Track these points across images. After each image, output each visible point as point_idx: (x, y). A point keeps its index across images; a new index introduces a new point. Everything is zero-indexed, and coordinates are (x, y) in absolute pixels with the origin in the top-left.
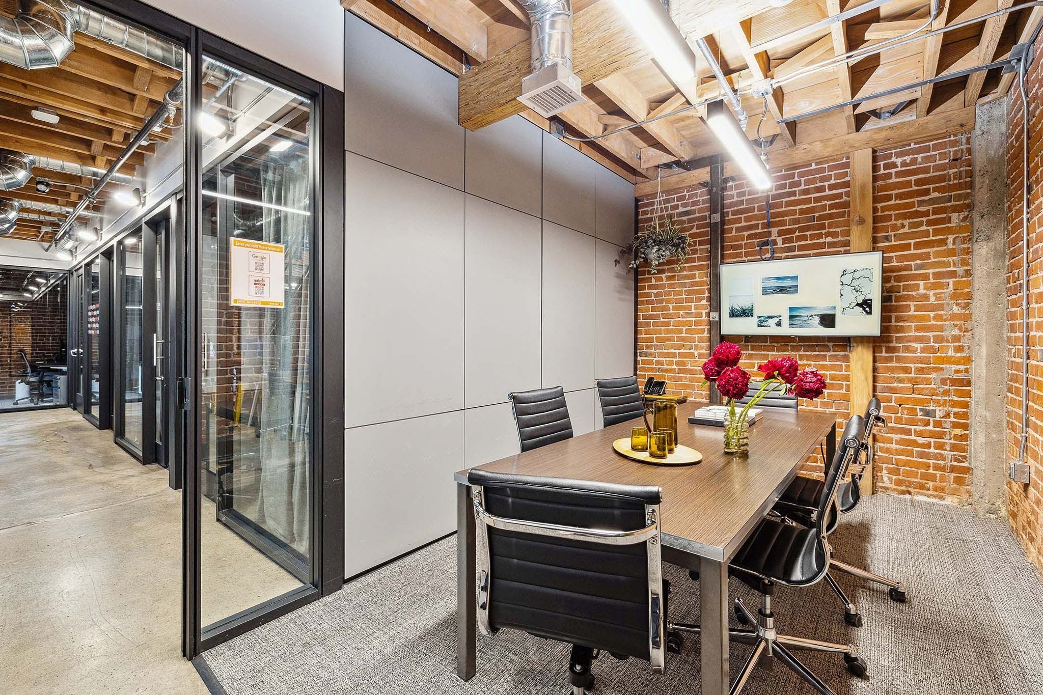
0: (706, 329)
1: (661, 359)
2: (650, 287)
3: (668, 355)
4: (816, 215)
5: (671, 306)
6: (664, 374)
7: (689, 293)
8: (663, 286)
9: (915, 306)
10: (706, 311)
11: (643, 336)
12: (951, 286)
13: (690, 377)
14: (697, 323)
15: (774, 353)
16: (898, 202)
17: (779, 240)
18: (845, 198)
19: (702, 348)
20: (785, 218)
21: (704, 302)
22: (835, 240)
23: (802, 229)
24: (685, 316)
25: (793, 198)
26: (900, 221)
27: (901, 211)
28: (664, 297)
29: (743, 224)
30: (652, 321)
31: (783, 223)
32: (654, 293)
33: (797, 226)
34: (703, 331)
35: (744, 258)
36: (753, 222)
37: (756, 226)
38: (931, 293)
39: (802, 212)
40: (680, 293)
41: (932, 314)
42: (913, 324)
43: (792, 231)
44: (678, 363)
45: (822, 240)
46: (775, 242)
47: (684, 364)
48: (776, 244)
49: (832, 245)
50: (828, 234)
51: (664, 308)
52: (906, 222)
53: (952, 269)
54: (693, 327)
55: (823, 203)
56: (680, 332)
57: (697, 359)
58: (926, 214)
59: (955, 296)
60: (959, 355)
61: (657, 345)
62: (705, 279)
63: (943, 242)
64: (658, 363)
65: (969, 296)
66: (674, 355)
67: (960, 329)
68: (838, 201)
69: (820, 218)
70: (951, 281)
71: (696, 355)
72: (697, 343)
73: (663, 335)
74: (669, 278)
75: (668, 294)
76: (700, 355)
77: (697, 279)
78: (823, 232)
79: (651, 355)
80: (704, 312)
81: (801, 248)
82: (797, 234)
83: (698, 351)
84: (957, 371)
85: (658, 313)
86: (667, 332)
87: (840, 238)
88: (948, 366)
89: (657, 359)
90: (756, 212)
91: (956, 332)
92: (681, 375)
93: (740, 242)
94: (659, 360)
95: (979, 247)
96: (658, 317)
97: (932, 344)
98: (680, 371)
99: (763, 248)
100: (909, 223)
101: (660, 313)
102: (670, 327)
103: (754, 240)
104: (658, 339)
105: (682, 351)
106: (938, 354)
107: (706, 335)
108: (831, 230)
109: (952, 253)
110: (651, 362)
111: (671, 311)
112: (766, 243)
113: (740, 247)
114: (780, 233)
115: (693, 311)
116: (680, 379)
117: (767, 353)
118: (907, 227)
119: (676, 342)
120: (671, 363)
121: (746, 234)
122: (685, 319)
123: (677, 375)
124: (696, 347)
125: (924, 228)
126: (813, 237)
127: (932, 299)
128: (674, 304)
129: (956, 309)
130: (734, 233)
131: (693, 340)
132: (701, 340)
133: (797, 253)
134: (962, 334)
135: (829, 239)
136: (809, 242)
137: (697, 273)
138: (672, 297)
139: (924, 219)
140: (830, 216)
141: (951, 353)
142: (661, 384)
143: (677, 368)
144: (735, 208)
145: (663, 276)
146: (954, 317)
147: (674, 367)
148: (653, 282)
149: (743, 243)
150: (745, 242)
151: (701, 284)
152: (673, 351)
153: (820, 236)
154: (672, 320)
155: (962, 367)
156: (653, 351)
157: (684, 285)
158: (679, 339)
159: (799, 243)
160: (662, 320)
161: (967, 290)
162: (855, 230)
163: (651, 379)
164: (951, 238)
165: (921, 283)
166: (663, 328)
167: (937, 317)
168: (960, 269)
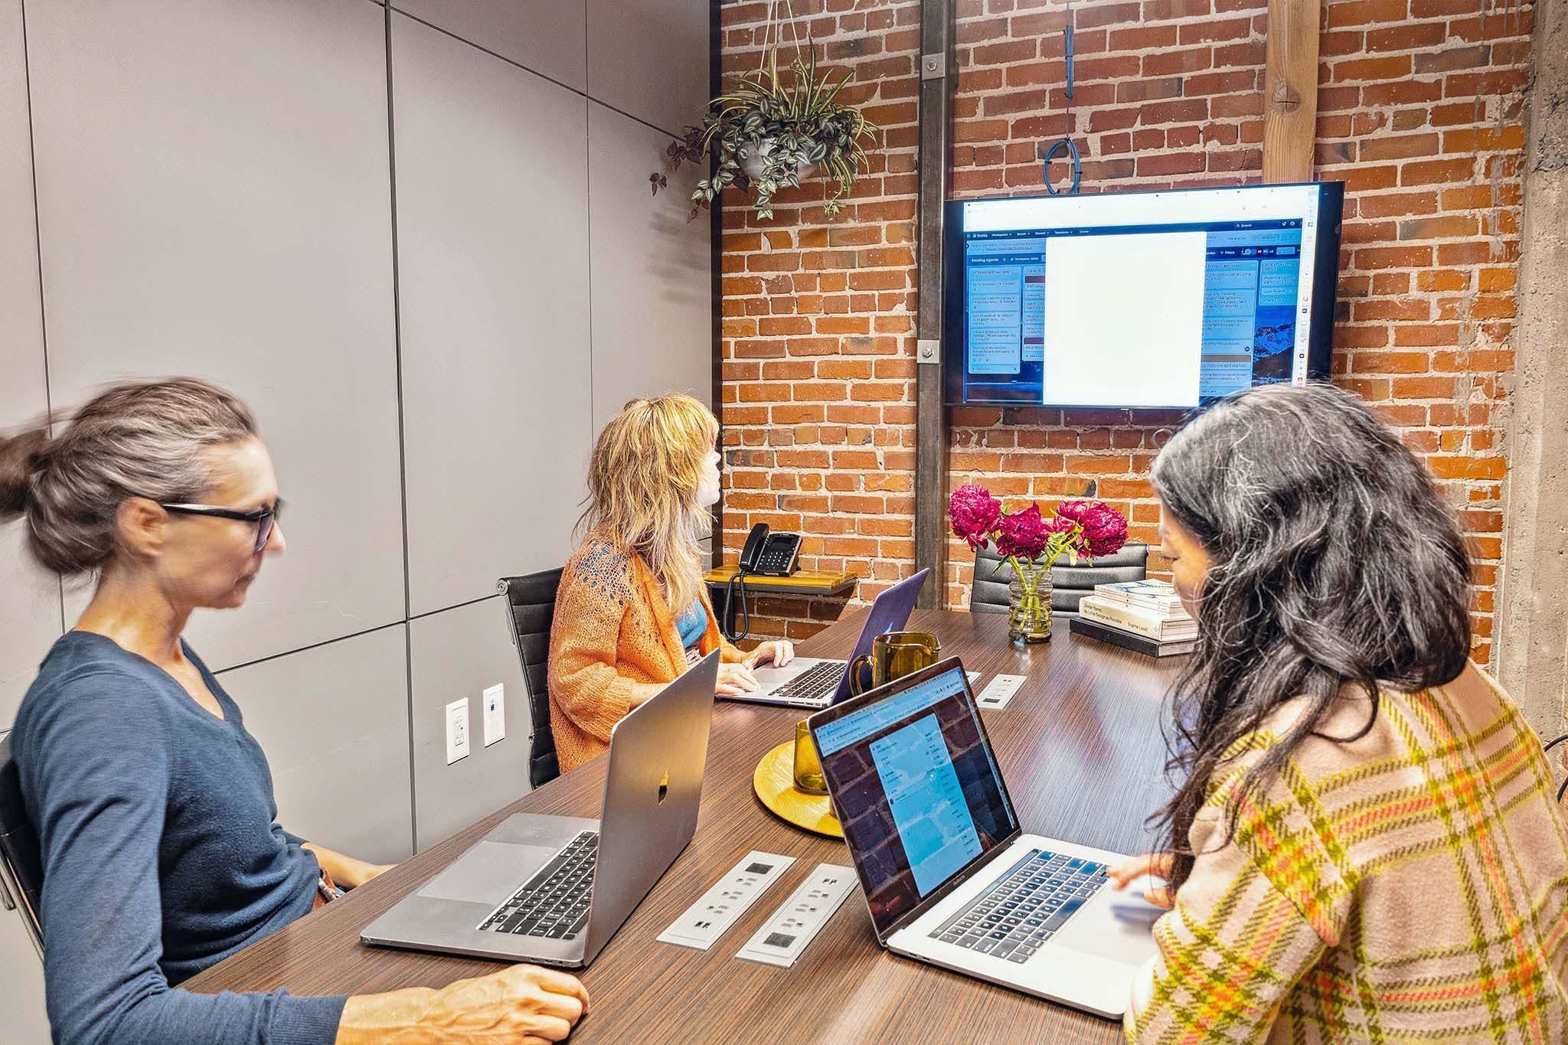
0: (906, 388)
1: (787, 470)
2: (756, 263)
3: (805, 459)
4: (1186, 76)
5: (812, 319)
6: (796, 512)
7: (861, 281)
8: (791, 261)
9: (1398, 330)
10: (908, 335)
11: (738, 405)
12: (1475, 282)
13: (861, 521)
14: (883, 370)
15: (1076, 452)
16: (1374, 55)
17: (1094, 141)
18: (1254, 36)
19: (894, 440)
20: (1111, 80)
21: (901, 310)
22: (1228, 148)
23: (1151, 114)
24: (850, 348)
25: (1130, 25)
26: (1376, 108)
27: (1380, 81)
28: (794, 294)
29: (1005, 90)
30: (762, 362)
31: (1101, 94)
32: (767, 281)
33: (1138, 105)
34: (897, 391)
35: (1006, 189)
36: (1031, 87)
37: (1036, 99)
38: (1433, 298)
39: (1153, 64)
40: (838, 282)
41: (1432, 352)
42: (1391, 377)
43: (1128, 118)
44: (832, 483)
45: (1196, 149)
46: (1083, 148)
47: (847, 483)
48: (1086, 152)
49: (1220, 162)
50: (1212, 133)
51: (794, 326)
52: (1389, 111)
53: (1480, 238)
54: (873, 380)
55: (1202, 45)
56: (838, 393)
57: (882, 470)
58: (1431, 92)
59: (1484, 308)
60: (1481, 454)
61: (776, 432)
62: (904, 243)
63: (1464, 169)
64: (780, 481)
65: (1511, 308)
66: (820, 459)
67: (1488, 392)
68: (1237, 41)
69: (1196, 85)
70: (1476, 269)
71: (880, 458)
72: (883, 426)
73: (793, 403)
74: (808, 238)
75: (806, 283)
76: (892, 460)
77: (884, 244)
78: (1201, 124)
79: (760, 459)
80: (901, 338)
81: (1149, 166)
82: (1138, 126)
83: (886, 449)
84: (1477, 496)
85: (778, 338)
86: (803, 393)
87: (1240, 145)
89: (777, 470)
90: (1039, 59)
91: (1479, 398)
92: (840, 514)
93: (995, 143)
94: (782, 475)
95: (1543, 184)
96: (776, 349)
97: (1430, 429)
98: (839, 504)
99: (1054, 161)
100: (1396, 114)
101: (785, 338)
102: (812, 381)
103: (1032, 139)
104: (781, 416)
105: (843, 447)
106: (1443, 454)
107: (905, 402)
108: (1219, 121)
109: (1480, 197)
110: (758, 480)
111: (814, 335)
112: (1061, 149)
113: (993, 155)
114: (1098, 122)
115: (872, 334)
116: (838, 526)
117: (1059, 451)
118: (1390, 124)
119: (826, 424)
120: (812, 482)
121: (1011, 118)
122: (850, 358)
123: (831, 514)
124: (881, 438)
125: (1427, 129)
126: (1176, 137)
127: (1435, 313)
128: (822, 315)
129: (1483, 342)
130: (980, 115)
131: (871, 416)
132: (892, 417)
133: (1135, 180)
134: (1491, 402)
135: (1214, 146)
136: (1166, 151)
137: (883, 224)
138: (817, 292)
139: (1429, 105)
140: (1217, 83)
141: (1466, 450)
142: (788, 543)
143: (829, 495)
144: (986, 43)
145: (793, 231)
146: (1478, 360)
147: (823, 492)
148: (765, 248)
149: (1003, 144)
150: (1009, 141)
151: (895, 257)
152: (818, 447)
153: (1191, 135)
154: (816, 359)
155: (1486, 485)
156: (765, 447)
157: (848, 260)
158: (837, 414)
159: (1143, 153)
160: (789, 358)
161: (1508, 293)
162: (1277, 124)
163: (760, 529)
164: (1483, 157)
165: (1414, 272)
166: (792, 383)
167: (1444, 361)
168: (1496, 241)
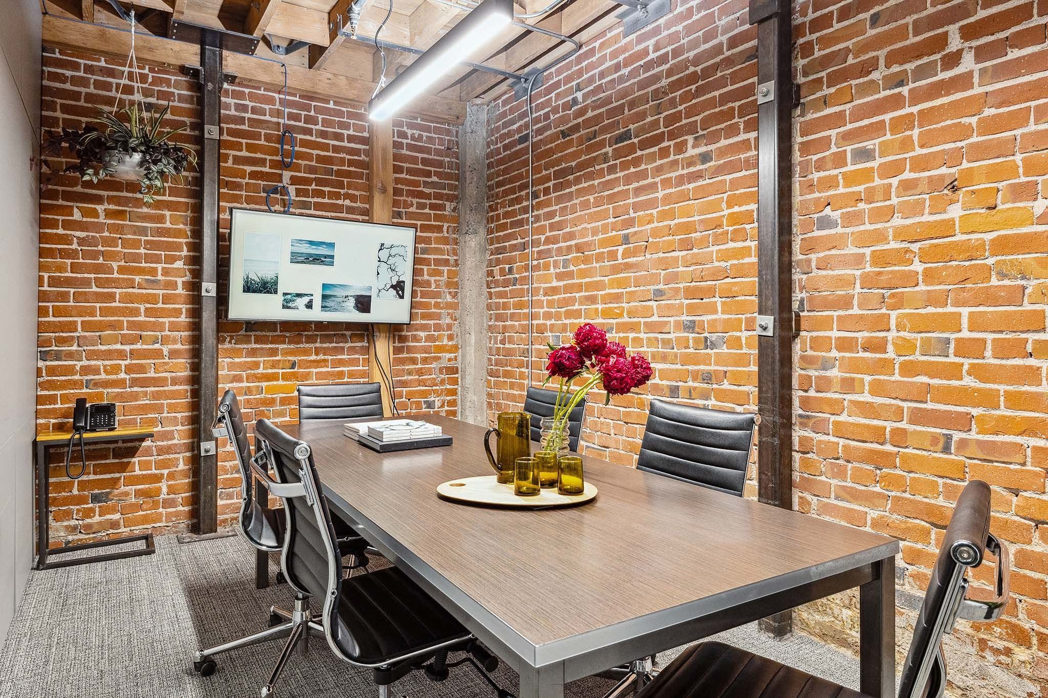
0: (184, 310)
1: (93, 363)
2: (67, 225)
3: (109, 355)
4: (335, 168)
5: (115, 265)
6: (100, 390)
7: (151, 245)
8: (99, 227)
10: (184, 279)
11: (51, 319)
12: (446, 274)
13: (152, 392)
14: (167, 299)
15: (285, 346)
16: (408, 177)
17: (292, 189)
18: (363, 157)
19: (175, 341)
20: (300, 161)
21: (179, 264)
22: (354, 205)
23: (320, 182)
24: (145, 285)
26: (410, 199)
27: (412, 188)
28: (100, 248)
29: (244, 153)
30: (72, 291)
31: (297, 168)
32: (78, 238)
33: (313, 176)
34: (178, 312)
35: (245, 205)
36: (259, 155)
37: (262, 162)
38: (432, 279)
39: (320, 159)
40: (136, 244)
41: (433, 302)
42: (419, 311)
43: (307, 181)
44: (129, 369)
45: (340, 202)
46: (284, 191)
47: (142, 369)
48: (288, 194)
49: (350, 210)
50: (347, 196)
51: (97, 269)
52: (414, 201)
53: (446, 257)
54: (160, 305)
55: (342, 156)
56: (135, 312)
57: (167, 360)
58: (428, 196)
59: (449, 285)
60: (450, 343)
61: (85, 337)
62: (181, 226)
63: (440, 229)
64: (85, 370)
65: (458, 285)
66: (121, 355)
67: (452, 318)
68: (356, 158)
69: (339, 173)
70: (446, 269)
71: (166, 353)
72: (167, 333)
73: (98, 318)
74: (109, 214)
75: (111, 242)
76: (173, 354)
77: (168, 225)
78: (342, 191)
79: (70, 355)
80: (180, 281)
81: (318, 207)
82: (313, 186)
83: (170, 347)
84: (450, 360)
85: (86, 275)
86: (104, 312)
87: (358, 204)
88: (444, 354)
89: (85, 363)
90: (263, 142)
91: (449, 320)
92: (135, 389)
93: (239, 180)
94: (89, 366)
95: (469, 239)
96: (86, 283)
97: (433, 333)
98: (135, 382)
99: (272, 195)
100: (417, 203)
101: (92, 276)
102: (113, 304)
103: (260, 182)
104: (86, 326)
105: (138, 346)
106: (437, 343)
107: (183, 319)
108: (350, 192)
110: (70, 370)
111: (116, 275)
112: (275, 190)
113: (238, 186)
114: (294, 181)
115: (160, 277)
116: (135, 396)
117: (277, 346)
118: (416, 207)
119: (125, 332)
120: (116, 369)
121: (249, 169)
122: (144, 291)
123: (128, 390)
124: (165, 340)
126: (330, 195)
127: (433, 285)
128: (122, 263)
129: (449, 298)
130: (230, 163)
131: (160, 327)
132: (174, 327)
133: (311, 212)
134: (453, 322)
135: (347, 202)
136: (326, 200)
137: (168, 213)
138: (119, 249)
140: (348, 174)
141: (445, 342)
142: (108, 410)
143: (128, 377)
144: (236, 126)
145: (100, 208)
146: (448, 305)
147: (123, 375)
148: (77, 216)
149: (244, 182)
150: (247, 180)
151: (178, 233)
152: (118, 346)
153: (337, 196)
154: (118, 291)
155: (452, 355)
156: (75, 348)
157: (143, 231)
158: (132, 325)
159: (316, 200)
160: (94, 289)
161: (456, 280)
162: (378, 198)
163: (81, 402)
164: (446, 226)
165: (425, 268)
166: (98, 305)
167: (438, 305)
168: (452, 258)
